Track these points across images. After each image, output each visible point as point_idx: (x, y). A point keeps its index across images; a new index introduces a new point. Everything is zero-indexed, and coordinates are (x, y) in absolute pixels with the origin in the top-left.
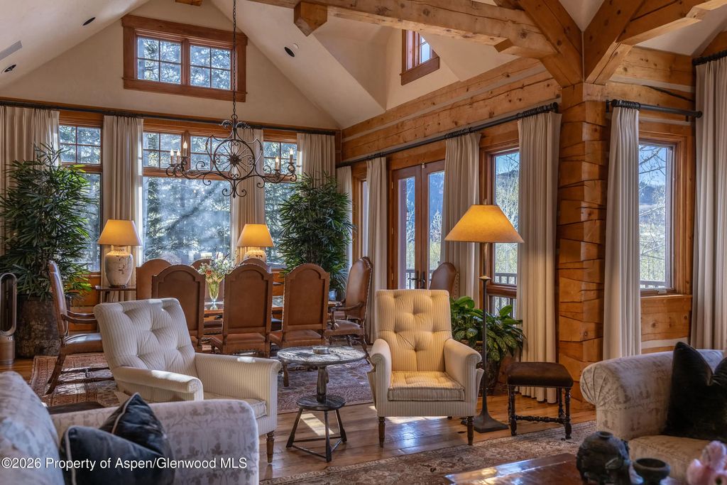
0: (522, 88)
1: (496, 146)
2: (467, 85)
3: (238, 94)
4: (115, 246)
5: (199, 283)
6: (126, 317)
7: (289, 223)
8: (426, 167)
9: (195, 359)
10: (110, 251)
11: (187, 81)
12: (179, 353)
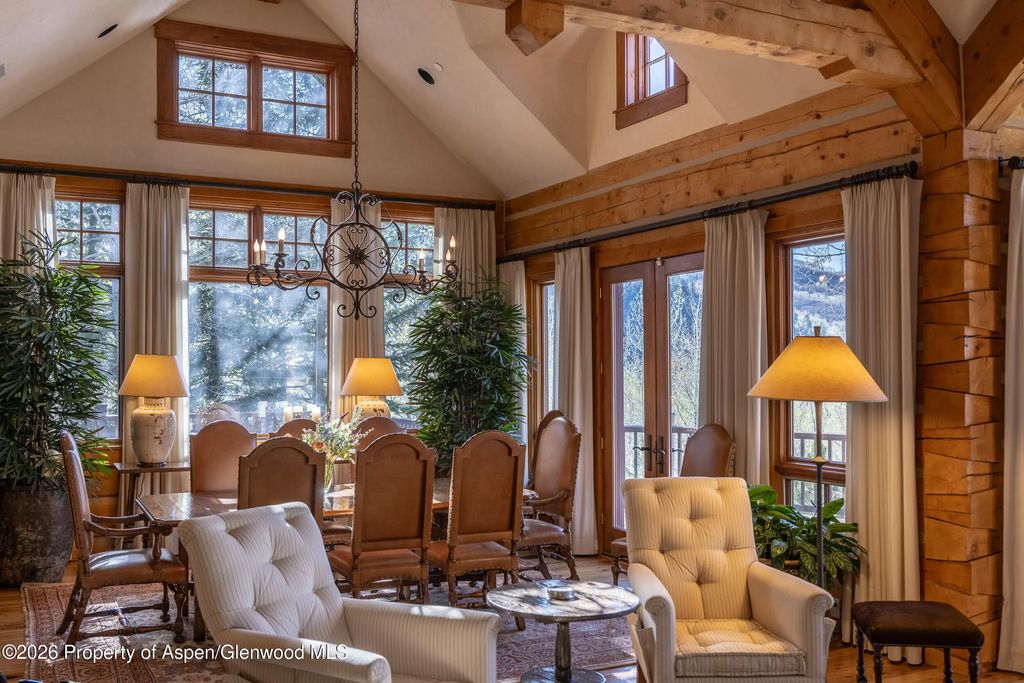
0: (845, 136)
1: (798, 231)
2: (740, 131)
3: (343, 143)
4: (146, 397)
5: (315, 466)
6: (231, 540)
7: (427, 355)
8: (663, 263)
9: (345, 609)
10: (137, 407)
11: (257, 124)
12: (319, 601)
